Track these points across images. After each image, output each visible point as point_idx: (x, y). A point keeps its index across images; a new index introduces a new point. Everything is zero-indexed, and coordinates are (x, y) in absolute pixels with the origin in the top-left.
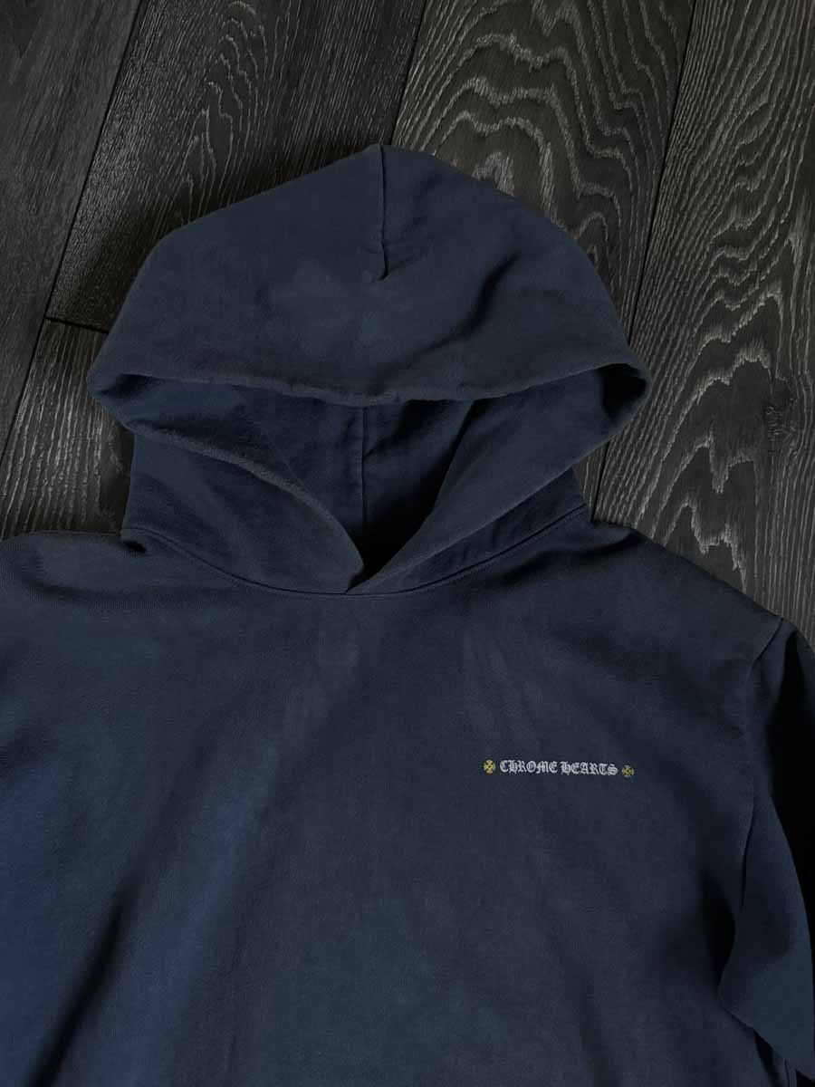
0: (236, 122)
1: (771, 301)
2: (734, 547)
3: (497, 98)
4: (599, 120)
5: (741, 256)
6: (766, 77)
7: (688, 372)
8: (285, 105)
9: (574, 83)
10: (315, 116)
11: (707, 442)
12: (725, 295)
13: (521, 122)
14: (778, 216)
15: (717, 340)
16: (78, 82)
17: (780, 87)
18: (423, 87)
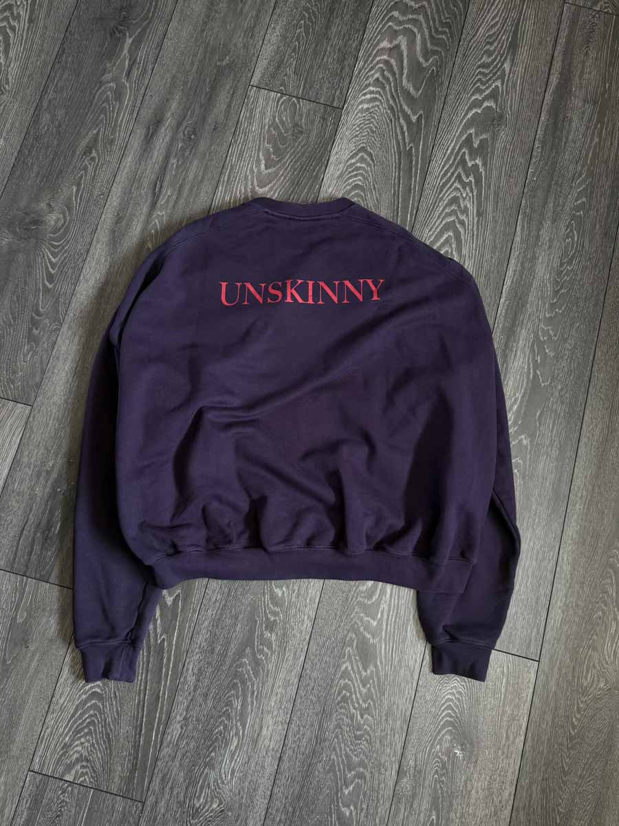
0: (312, 26)
1: (497, 87)
2: (480, 165)
3: (401, 18)
4: (437, 26)
5: (487, 71)
6: (498, 11)
7: (466, 108)
8: (329, 19)
9: (429, 14)
10: (339, 24)
11: (472, 131)
12: (481, 84)
13: (410, 26)
14: (501, 58)
15: (477, 99)
16: (260, 11)
17: (503, 15)
18: (376, 14)
